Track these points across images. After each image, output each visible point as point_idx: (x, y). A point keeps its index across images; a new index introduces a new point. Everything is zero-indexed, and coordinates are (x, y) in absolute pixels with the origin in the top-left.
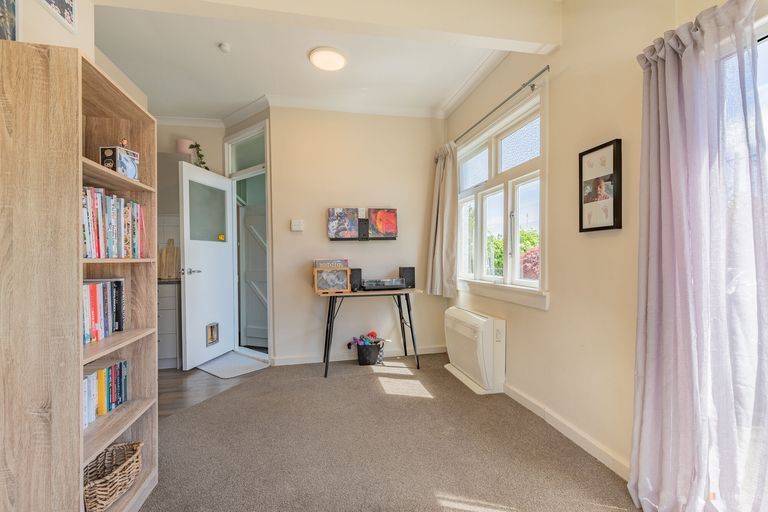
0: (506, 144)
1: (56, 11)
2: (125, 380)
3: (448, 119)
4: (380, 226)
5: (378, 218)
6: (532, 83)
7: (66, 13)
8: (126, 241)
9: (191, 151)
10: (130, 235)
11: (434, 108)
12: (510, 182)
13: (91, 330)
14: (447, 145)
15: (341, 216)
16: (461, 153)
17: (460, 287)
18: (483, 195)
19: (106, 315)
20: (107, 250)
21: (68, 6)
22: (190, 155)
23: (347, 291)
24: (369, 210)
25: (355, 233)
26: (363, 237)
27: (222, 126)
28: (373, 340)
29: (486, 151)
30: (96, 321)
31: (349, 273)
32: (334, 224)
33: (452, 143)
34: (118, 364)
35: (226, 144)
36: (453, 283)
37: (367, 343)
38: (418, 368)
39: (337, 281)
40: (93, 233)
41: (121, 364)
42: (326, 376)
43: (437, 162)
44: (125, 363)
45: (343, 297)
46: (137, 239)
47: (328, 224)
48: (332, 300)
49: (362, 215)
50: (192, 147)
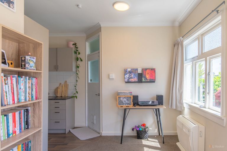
0: (207, 38)
1: (6, 5)
2: (30, 148)
3: (181, 26)
4: (147, 76)
5: (147, 73)
6: (217, 9)
7: (11, 5)
8: (29, 93)
9: (73, 47)
10: (30, 91)
11: (174, 21)
12: (208, 58)
13: (13, 131)
14: (179, 39)
15: (130, 72)
16: (185, 43)
17: (185, 105)
18: (196, 62)
19: (20, 124)
20: (18, 99)
21: (12, 2)
22: (72, 48)
23: (131, 106)
24: (143, 69)
25: (136, 79)
26: (140, 81)
27: (85, 35)
28: (143, 128)
29: (197, 42)
30: (15, 127)
31: (132, 98)
32: (127, 76)
33: (181, 38)
34: (27, 142)
35: (86, 42)
36: (181, 103)
37: (141, 129)
38: (164, 143)
39: (127, 102)
40: (11, 94)
41: (28, 142)
42: (121, 144)
43: (175, 46)
44: (30, 142)
45: (130, 109)
46: (34, 93)
47: (125, 76)
48: (125, 110)
49: (140, 71)
50: (73, 44)
